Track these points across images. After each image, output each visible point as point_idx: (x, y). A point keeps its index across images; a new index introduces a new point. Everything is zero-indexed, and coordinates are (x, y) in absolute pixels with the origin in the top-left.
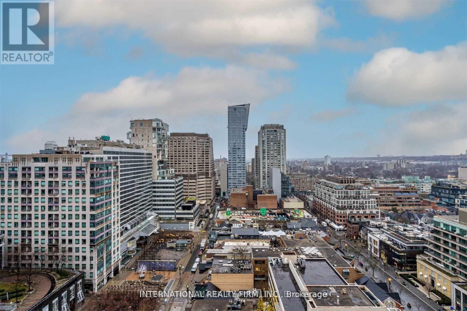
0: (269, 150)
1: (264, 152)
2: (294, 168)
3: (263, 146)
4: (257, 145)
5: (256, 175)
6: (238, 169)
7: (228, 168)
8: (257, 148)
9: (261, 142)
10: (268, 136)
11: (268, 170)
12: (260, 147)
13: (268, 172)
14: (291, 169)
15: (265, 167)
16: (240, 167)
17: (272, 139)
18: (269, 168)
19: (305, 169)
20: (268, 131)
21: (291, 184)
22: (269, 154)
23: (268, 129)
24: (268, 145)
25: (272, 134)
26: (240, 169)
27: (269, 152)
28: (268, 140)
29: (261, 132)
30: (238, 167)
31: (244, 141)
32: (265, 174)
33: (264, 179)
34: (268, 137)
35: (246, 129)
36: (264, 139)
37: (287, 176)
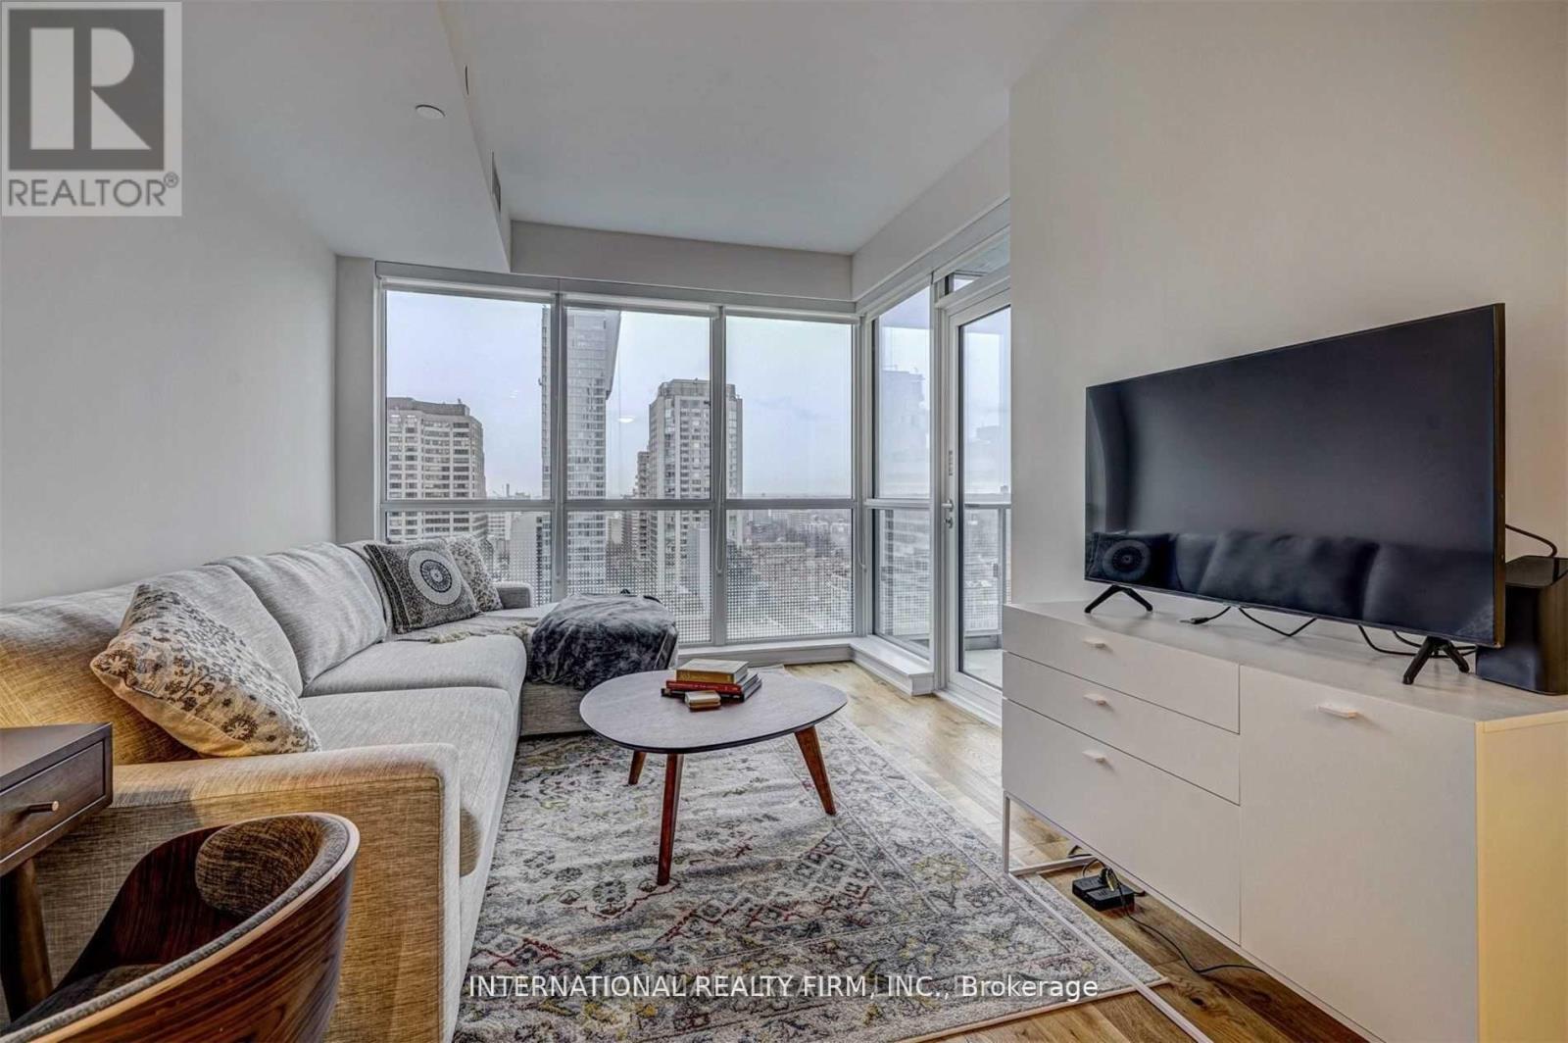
0: (686, 467)
1: (670, 475)
2: (764, 529)
3: (667, 453)
4: (645, 450)
5: (639, 552)
6: (580, 533)
7: (539, 529)
8: (643, 458)
9: (661, 439)
10: (685, 418)
11: (685, 534)
12: (655, 458)
13: (685, 542)
14: (754, 530)
15: (674, 526)
16: (588, 526)
17: (696, 430)
18: (686, 527)
19: (798, 530)
20: (684, 403)
21: (758, 578)
22: (686, 482)
23: (684, 398)
24: (686, 452)
25: (697, 414)
26: (587, 534)
27: (686, 475)
28: (684, 434)
29: (659, 407)
30: (580, 525)
31: (598, 435)
32: (673, 549)
33: (669, 563)
34: (686, 423)
35: (608, 393)
36: (669, 430)
37: (746, 553)
